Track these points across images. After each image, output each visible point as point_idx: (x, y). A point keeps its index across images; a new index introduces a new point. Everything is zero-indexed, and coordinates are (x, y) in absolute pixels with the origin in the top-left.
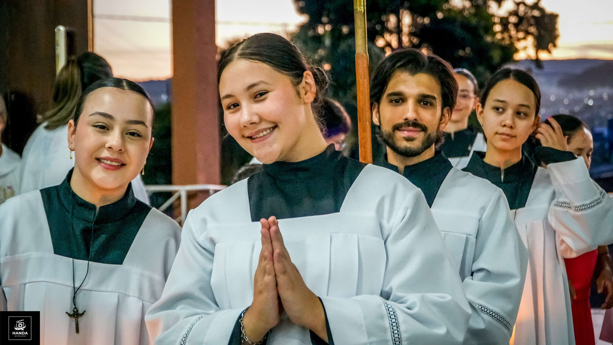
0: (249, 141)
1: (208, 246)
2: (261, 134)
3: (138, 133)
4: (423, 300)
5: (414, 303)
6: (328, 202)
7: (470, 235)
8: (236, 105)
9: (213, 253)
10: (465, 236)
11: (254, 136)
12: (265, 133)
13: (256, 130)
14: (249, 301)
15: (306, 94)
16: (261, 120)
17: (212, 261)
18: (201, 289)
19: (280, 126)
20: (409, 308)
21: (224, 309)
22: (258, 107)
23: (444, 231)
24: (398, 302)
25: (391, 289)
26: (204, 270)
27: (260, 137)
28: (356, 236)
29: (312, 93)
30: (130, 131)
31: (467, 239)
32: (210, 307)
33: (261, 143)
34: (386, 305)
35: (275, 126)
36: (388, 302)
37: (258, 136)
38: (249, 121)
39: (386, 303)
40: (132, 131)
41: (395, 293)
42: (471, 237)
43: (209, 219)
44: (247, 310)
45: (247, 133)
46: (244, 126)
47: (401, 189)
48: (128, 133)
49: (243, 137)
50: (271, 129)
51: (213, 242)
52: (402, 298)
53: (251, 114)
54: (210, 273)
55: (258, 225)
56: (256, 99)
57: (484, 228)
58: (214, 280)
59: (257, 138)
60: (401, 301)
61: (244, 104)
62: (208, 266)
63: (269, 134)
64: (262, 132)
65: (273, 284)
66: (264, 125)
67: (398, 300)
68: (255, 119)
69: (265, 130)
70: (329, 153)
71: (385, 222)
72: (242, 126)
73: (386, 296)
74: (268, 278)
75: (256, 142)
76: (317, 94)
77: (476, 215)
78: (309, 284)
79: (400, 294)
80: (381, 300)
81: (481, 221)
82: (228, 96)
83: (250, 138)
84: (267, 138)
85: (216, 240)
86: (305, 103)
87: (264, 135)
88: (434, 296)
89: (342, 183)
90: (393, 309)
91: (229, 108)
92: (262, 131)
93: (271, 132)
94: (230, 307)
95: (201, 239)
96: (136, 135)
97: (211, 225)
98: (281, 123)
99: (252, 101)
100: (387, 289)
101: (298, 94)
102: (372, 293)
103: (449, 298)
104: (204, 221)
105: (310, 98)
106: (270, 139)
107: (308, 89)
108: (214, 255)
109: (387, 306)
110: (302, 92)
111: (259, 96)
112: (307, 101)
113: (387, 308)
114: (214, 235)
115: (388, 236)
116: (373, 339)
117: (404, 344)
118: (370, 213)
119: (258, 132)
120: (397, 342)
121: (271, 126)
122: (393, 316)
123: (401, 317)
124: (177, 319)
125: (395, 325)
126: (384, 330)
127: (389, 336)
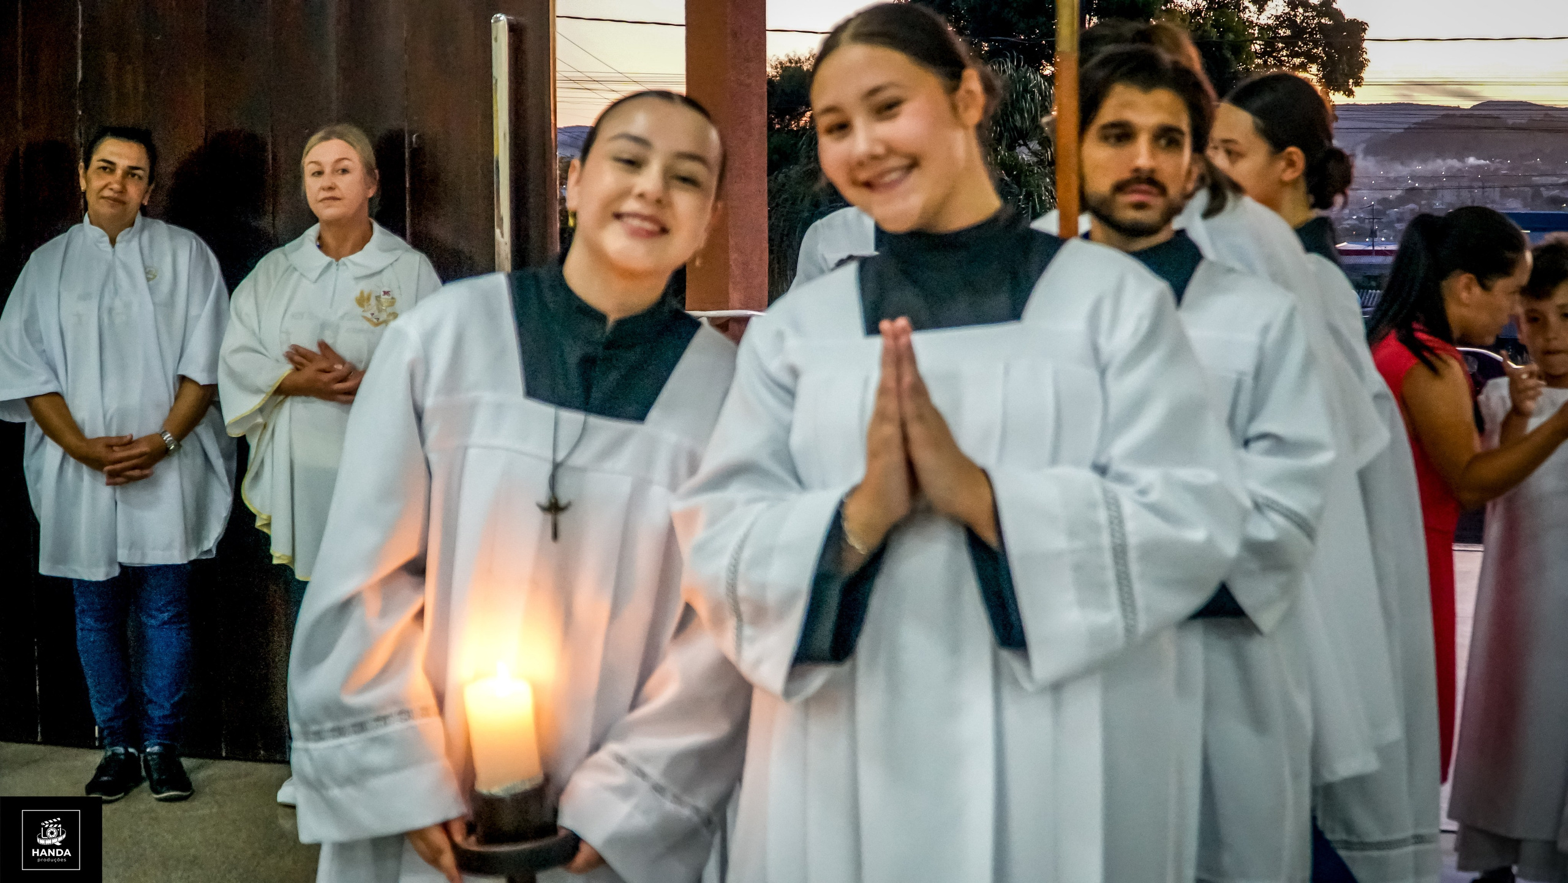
0: (864, 191)
1: (786, 380)
2: (888, 178)
3: (694, 179)
4: (1167, 479)
5: (1151, 485)
6: (1003, 300)
7: (1245, 374)
8: (843, 128)
9: (794, 391)
10: (1236, 375)
11: (874, 181)
12: (894, 176)
13: (880, 170)
15: (967, 109)
16: (891, 151)
17: (791, 407)
18: (772, 454)
19: (924, 163)
20: (1142, 493)
21: (811, 490)
22: (885, 130)
24: (1123, 481)
25: (1111, 458)
26: (777, 421)
27: (885, 184)
28: (1051, 364)
29: (978, 108)
30: (679, 174)
31: (1239, 381)
33: (888, 194)
34: (1101, 486)
35: (913, 163)
36: (1106, 481)
38: (867, 155)
39: (1101, 483)
40: (684, 173)
41: (1118, 466)
42: (1246, 378)
44: (854, 490)
45: (863, 176)
47: (1131, 284)
48: (672, 175)
49: (855, 183)
50: (907, 169)
51: (794, 373)
52: (1130, 475)
53: (873, 140)
54: (789, 428)
56: (880, 115)
57: (1268, 360)
58: (795, 439)
59: (881, 184)
60: (1127, 479)
61: (860, 124)
62: (784, 414)
63: (902, 177)
64: (891, 174)
65: (897, 440)
66: (894, 162)
67: (1122, 478)
68: (880, 150)
69: (896, 169)
70: (1002, 218)
71: (1102, 341)
72: (855, 165)
73: (1102, 470)
74: (890, 430)
75: (878, 192)
77: (1254, 340)
79: (1125, 468)
80: (1093, 477)
81: (1262, 350)
82: (830, 110)
83: (868, 185)
84: (899, 185)
85: (800, 369)
86: (965, 127)
87: (894, 180)
88: (1186, 474)
90: (1113, 495)
91: (830, 130)
92: (890, 171)
93: (906, 174)
94: (824, 487)
95: (774, 367)
96: (688, 182)
97: (792, 342)
98: (925, 159)
99: (873, 117)
100: (1103, 460)
101: (954, 108)
102: (1077, 463)
103: (1212, 477)
104: (780, 335)
105: (974, 115)
106: (902, 188)
107: (971, 100)
108: (795, 395)
109: (1104, 489)
110: (961, 106)
111: (886, 108)
112: (968, 122)
113: (1103, 492)
114: (797, 361)
115: (1108, 365)
116: (1079, 544)
117: (1133, 555)
118: (1075, 325)
119: (882, 174)
120: (1120, 552)
121: (904, 162)
122: (1113, 504)
123: (1128, 507)
124: (730, 506)
125: (1117, 521)
126: (1095, 527)
127: (1106, 540)
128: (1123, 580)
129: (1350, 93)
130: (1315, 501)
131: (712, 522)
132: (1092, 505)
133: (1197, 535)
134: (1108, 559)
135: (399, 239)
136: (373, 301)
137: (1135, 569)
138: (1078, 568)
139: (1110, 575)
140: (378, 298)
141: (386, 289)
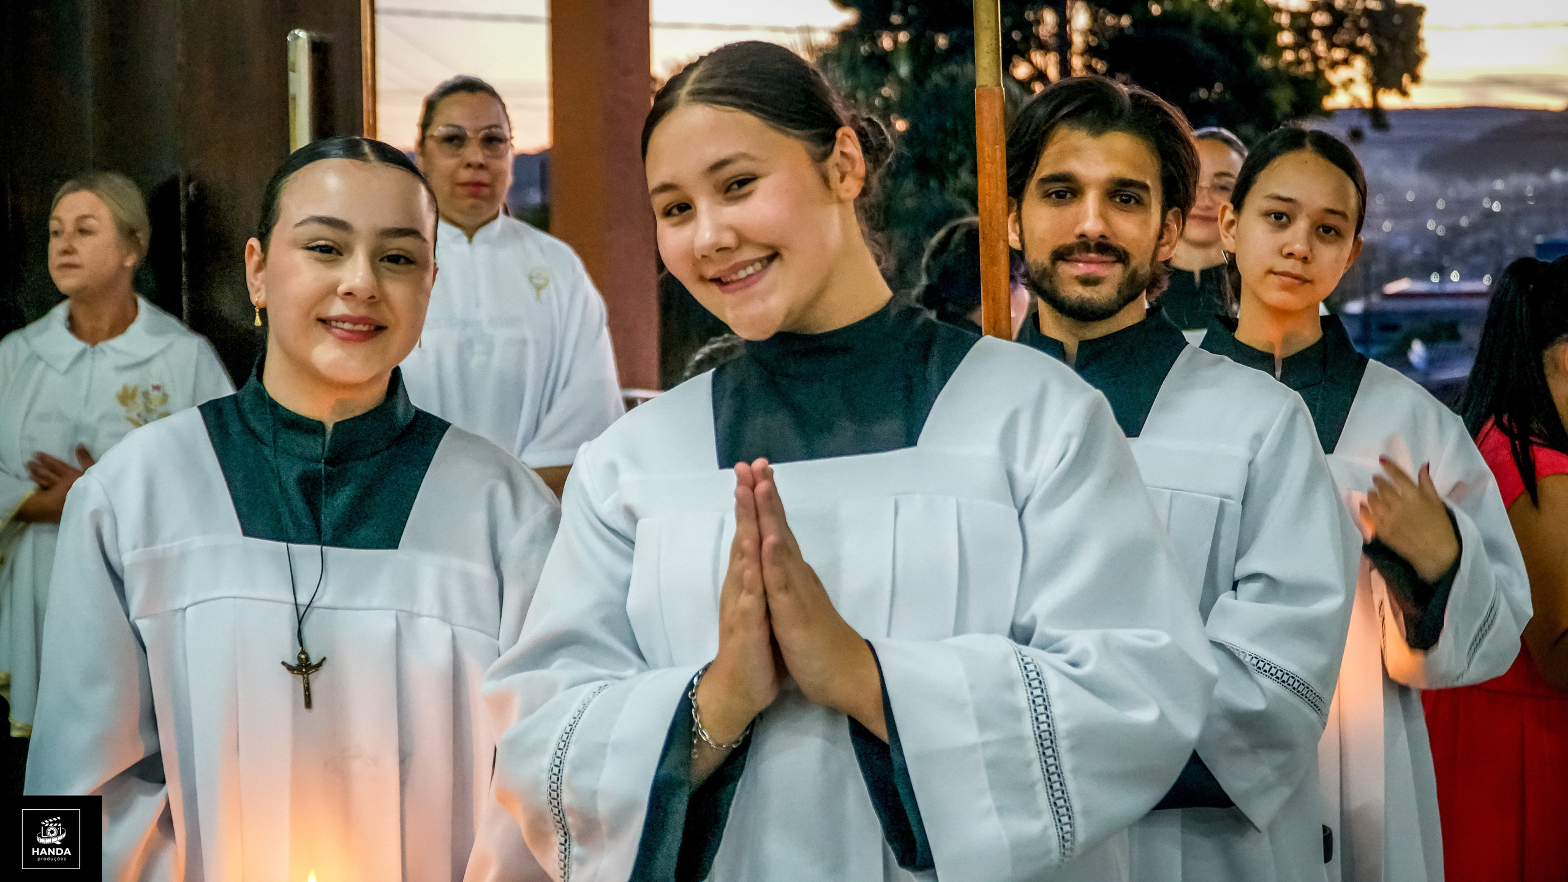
0: (714, 288)
1: (622, 524)
2: (742, 274)
3: (408, 256)
4: (1105, 644)
5: (1085, 653)
6: (893, 425)
7: (1229, 497)
8: (683, 209)
9: (633, 539)
10: (1218, 499)
11: (725, 277)
12: (750, 270)
13: (732, 263)
14: (710, 651)
15: (842, 179)
16: (742, 240)
17: (630, 558)
18: (606, 621)
19: (785, 254)
20: (1074, 664)
21: (656, 667)
22: (736, 213)
23: (1168, 489)
24: (1050, 648)
25: (1034, 619)
26: (612, 577)
27: (740, 280)
28: (952, 501)
29: (856, 177)
30: (390, 253)
31: (1222, 506)
32: (628, 664)
33: (740, 294)
34: (1020, 657)
35: (774, 255)
36: (1029, 651)
37: (734, 277)
38: (712, 246)
39: (1020, 653)
40: (394, 252)
41: (1043, 629)
42: (1232, 502)
43: (623, 464)
44: (706, 669)
45: (711, 272)
46: (703, 256)
47: (1056, 392)
48: (385, 257)
49: (702, 279)
50: (765, 261)
51: (632, 516)
52: (1059, 639)
53: (720, 228)
54: (626, 586)
55: (730, 476)
56: (729, 194)
57: (1260, 479)
58: (633, 603)
59: (733, 282)
60: (1056, 646)
61: (703, 205)
62: (620, 568)
63: (759, 272)
64: (745, 268)
66: (748, 254)
67: (1050, 645)
68: (729, 239)
69: (752, 263)
70: (894, 312)
71: (1019, 468)
72: (699, 257)
73: (1022, 635)
75: (729, 292)
76: (867, 179)
77: (1242, 452)
78: (846, 611)
79: (1054, 632)
80: (1009, 646)
81: (1252, 466)
82: (667, 187)
83: (718, 281)
84: (755, 282)
85: (638, 512)
86: (841, 201)
87: (749, 276)
88: (1129, 636)
89: (925, 381)
90: (1035, 667)
91: (668, 214)
92: (744, 265)
93: (764, 267)
94: (671, 664)
95: (606, 508)
96: (402, 260)
97: (627, 476)
98: (787, 248)
99: (720, 197)
100: (1024, 620)
101: (825, 180)
102: (989, 630)
103: (1164, 639)
104: (613, 468)
105: (851, 188)
106: (761, 286)
107: (848, 167)
108: (634, 543)
109: (1023, 660)
110: (835, 175)
111: (735, 186)
112: (844, 195)
113: (1022, 664)
114: (634, 500)
115: (1027, 499)
116: (991, 736)
117: (1063, 745)
118: (987, 449)
119: (736, 269)
120: (1047, 742)
121: (763, 254)
122: (1035, 682)
123: (1055, 684)
124: (551, 689)
125: (1041, 702)
126: (1015, 714)
127: (1027, 727)
128: (1053, 777)
129: (1404, 93)
130: (1319, 660)
131: (528, 711)
132: (1010, 685)
133: (1147, 715)
134: (1032, 751)
135: (172, 321)
136: (139, 399)
137: (1067, 762)
138: (992, 765)
139: (1037, 772)
140: (146, 395)
141: (156, 383)
